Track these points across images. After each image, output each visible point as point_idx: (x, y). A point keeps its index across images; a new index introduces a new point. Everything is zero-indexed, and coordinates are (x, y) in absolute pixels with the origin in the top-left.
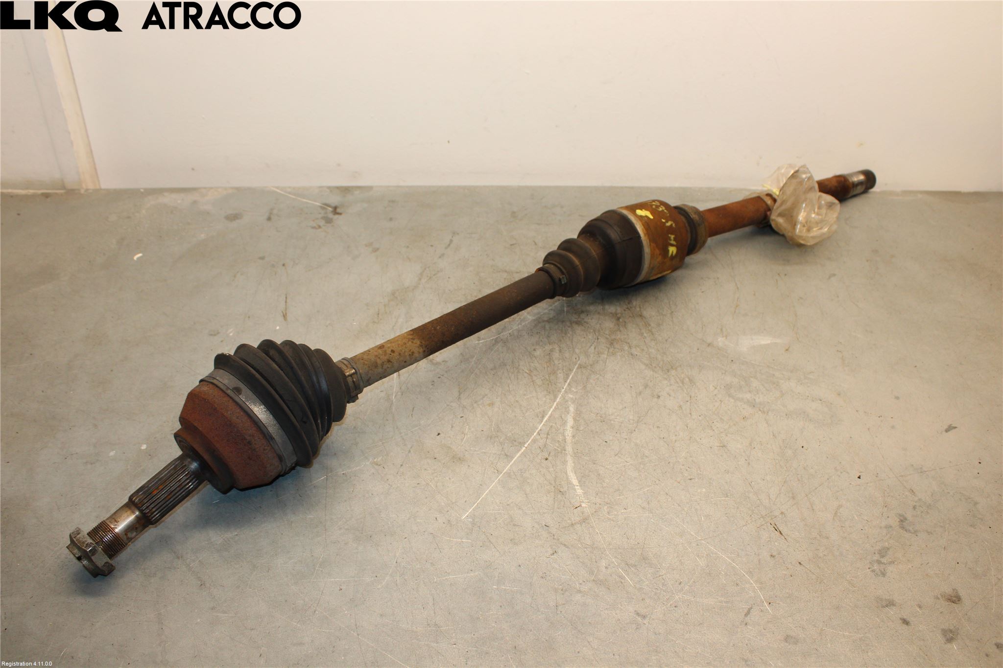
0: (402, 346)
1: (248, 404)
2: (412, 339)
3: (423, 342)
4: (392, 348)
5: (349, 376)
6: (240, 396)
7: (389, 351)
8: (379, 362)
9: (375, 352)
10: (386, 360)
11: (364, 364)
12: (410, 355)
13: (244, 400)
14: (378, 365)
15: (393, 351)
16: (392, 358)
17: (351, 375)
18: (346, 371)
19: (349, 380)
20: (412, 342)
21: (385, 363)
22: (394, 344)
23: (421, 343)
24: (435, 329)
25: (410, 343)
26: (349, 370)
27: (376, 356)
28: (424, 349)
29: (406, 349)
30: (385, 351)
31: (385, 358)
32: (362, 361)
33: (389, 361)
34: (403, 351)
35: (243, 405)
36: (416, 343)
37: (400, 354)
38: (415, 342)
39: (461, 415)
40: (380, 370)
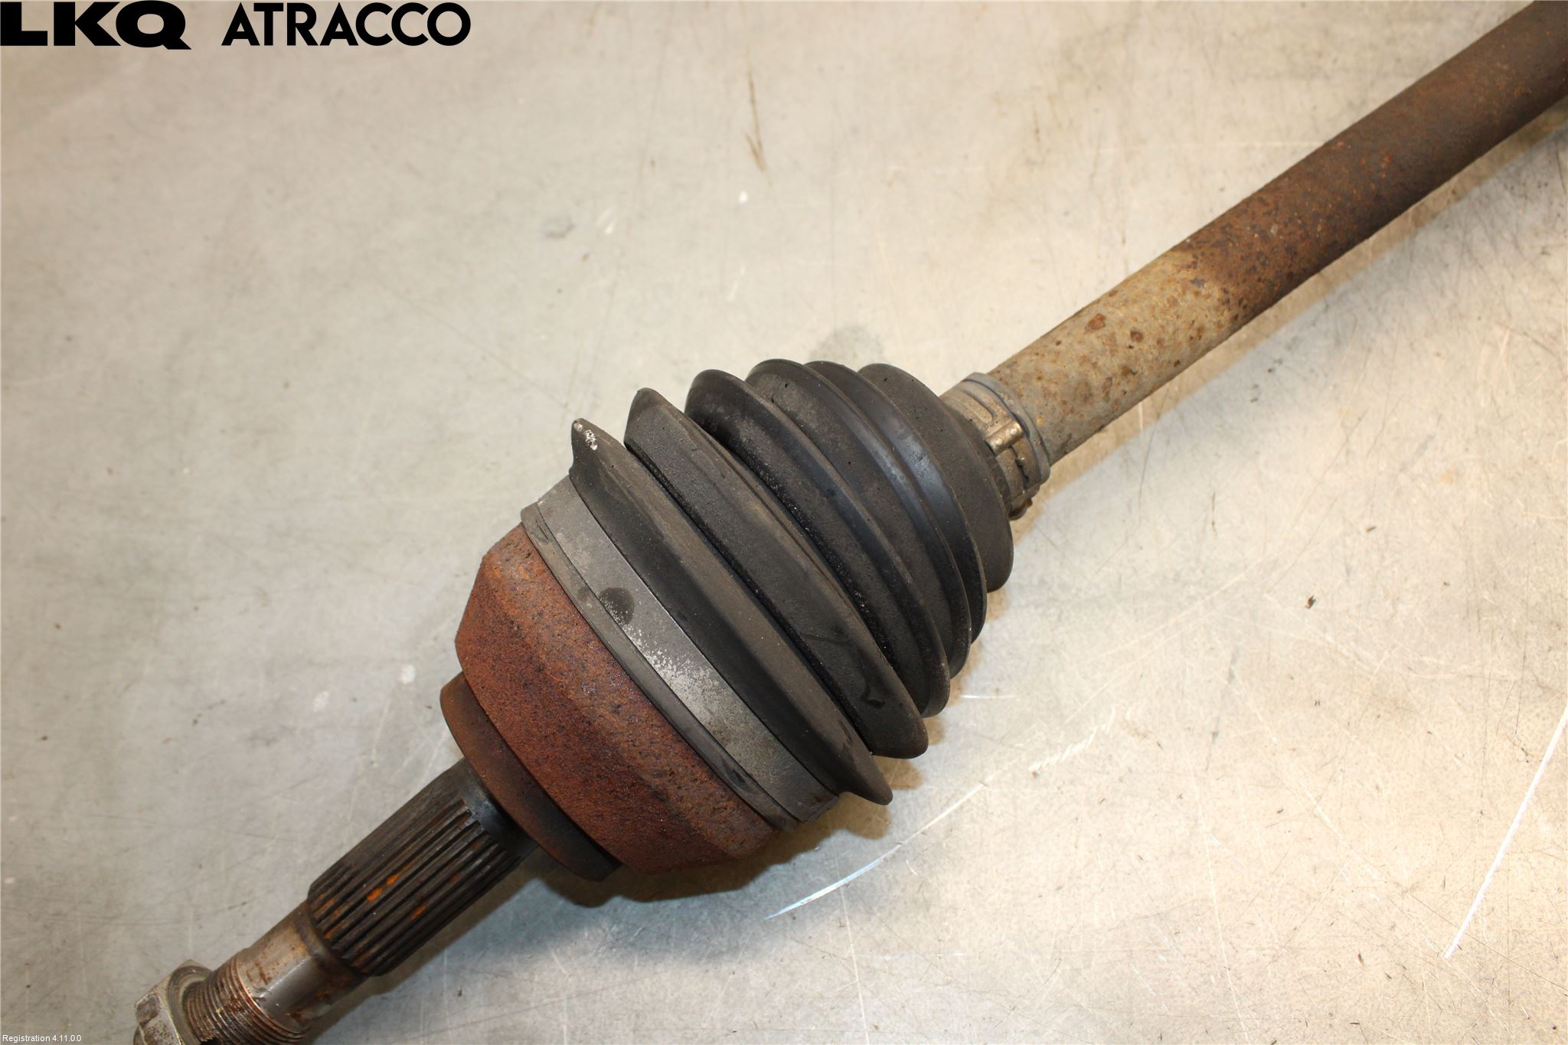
0: (1164, 312)
1: (652, 660)
2: (1193, 282)
3: (1231, 289)
4: (1133, 325)
5: (1002, 448)
6: (628, 629)
7: (1123, 338)
8: (1096, 380)
9: (1077, 346)
10: (1119, 372)
11: (1046, 394)
12: (1192, 338)
13: (638, 643)
14: (1095, 392)
15: (1136, 335)
16: (1137, 359)
17: (1009, 445)
18: (991, 431)
19: (1005, 460)
20: (1197, 294)
21: (1114, 381)
22: (1136, 309)
23: (1225, 291)
24: (1265, 237)
25: (1190, 297)
26: (998, 426)
27: (1084, 359)
28: (1236, 311)
29: (1179, 322)
30: (1112, 338)
31: (1111, 364)
32: (1039, 384)
33: (1127, 371)
34: (1170, 329)
35: (636, 667)
36: (1209, 296)
37: (1160, 342)
38: (1204, 292)
39: (1368, 522)
40: (1100, 406)
